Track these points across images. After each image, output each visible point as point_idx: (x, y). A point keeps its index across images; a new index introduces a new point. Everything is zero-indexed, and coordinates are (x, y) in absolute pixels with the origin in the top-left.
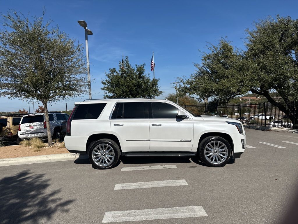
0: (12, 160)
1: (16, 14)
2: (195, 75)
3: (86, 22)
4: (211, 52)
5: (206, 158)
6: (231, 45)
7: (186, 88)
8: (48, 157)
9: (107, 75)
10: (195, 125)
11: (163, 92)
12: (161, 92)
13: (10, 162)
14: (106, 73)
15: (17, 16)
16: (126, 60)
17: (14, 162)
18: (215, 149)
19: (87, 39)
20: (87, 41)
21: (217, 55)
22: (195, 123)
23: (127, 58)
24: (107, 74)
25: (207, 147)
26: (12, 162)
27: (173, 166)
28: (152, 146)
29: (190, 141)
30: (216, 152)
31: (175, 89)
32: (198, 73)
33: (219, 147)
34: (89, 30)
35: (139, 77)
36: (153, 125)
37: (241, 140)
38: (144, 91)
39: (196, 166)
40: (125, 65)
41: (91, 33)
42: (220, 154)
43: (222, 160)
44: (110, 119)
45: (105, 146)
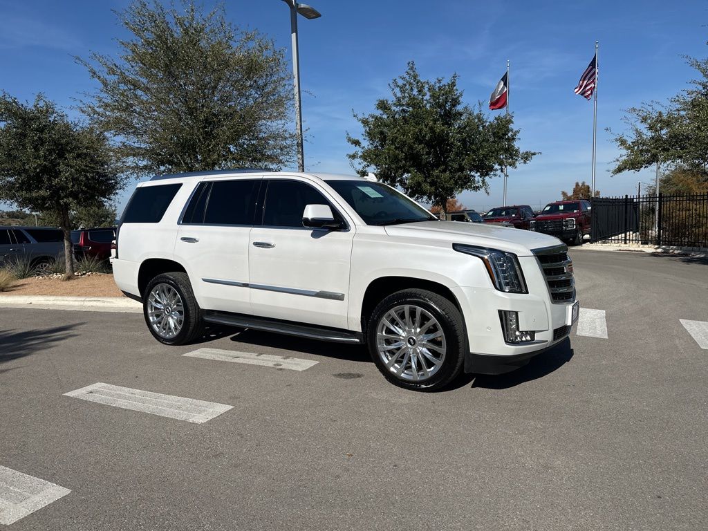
5: (383, 355)
10: (357, 249)
11: (534, 154)
16: (411, 72)
18: (410, 332)
19: (295, 30)
20: (294, 36)
23: (411, 68)
24: (360, 117)
27: (301, 363)
28: (254, 301)
29: (339, 298)
30: (411, 340)
31: (621, 144)
32: (701, 88)
33: (420, 327)
34: (303, 6)
35: (449, 117)
36: (257, 244)
37: (500, 312)
38: (463, 154)
39: (359, 376)
40: (407, 87)
41: (311, 14)
42: (425, 350)
43: (428, 370)
44: (179, 223)
45: (169, 290)
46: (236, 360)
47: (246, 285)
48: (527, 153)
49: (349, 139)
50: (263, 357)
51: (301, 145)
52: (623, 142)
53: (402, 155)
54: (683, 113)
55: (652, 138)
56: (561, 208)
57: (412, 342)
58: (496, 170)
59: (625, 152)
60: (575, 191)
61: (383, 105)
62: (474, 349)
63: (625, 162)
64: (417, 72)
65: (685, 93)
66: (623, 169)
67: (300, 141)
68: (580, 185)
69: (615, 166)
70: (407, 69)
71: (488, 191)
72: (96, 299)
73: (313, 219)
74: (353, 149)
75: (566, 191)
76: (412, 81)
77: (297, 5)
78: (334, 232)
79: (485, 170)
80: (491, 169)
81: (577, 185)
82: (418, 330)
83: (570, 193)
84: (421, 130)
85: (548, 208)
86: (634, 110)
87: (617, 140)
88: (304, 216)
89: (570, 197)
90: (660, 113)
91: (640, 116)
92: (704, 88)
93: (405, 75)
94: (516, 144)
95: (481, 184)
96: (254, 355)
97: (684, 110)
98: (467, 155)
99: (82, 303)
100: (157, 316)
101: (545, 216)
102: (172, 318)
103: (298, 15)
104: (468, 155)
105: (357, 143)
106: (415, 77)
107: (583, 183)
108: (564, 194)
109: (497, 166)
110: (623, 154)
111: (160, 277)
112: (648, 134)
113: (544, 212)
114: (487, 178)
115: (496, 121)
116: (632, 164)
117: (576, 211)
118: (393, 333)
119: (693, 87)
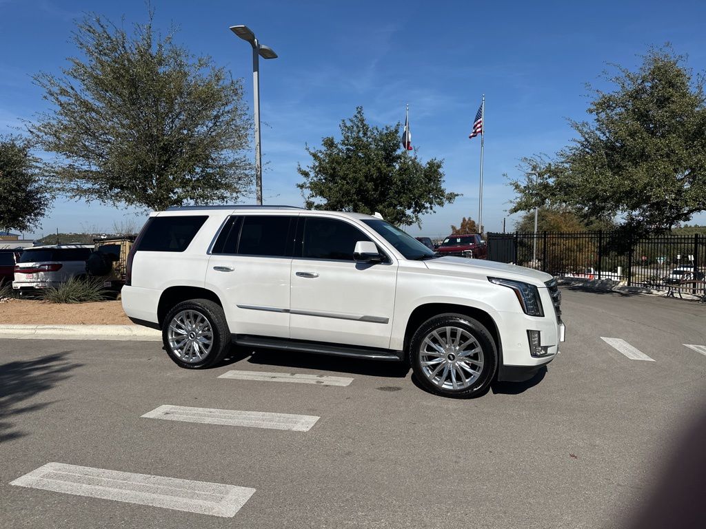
0: (69, 330)
1: (98, 21)
2: (573, 151)
3: (249, 27)
4: (619, 89)
5: (424, 369)
6: (680, 65)
7: (546, 186)
8: (132, 331)
9: (311, 154)
10: (401, 280)
11: (457, 195)
12: (451, 197)
13: (65, 332)
14: (307, 149)
15: (102, 27)
16: (359, 116)
17: (72, 333)
18: (450, 349)
19: (256, 68)
20: (255, 74)
21: (636, 95)
22: (403, 275)
23: (359, 112)
24: (313, 151)
25: (427, 340)
26: (68, 332)
27: (342, 381)
28: (293, 325)
29: (385, 321)
30: (451, 356)
31: (516, 188)
32: (579, 145)
33: (460, 345)
34: (263, 47)
35: (390, 158)
36: (298, 274)
37: (528, 331)
38: (401, 192)
39: (399, 389)
40: (355, 128)
41: (269, 55)
42: (463, 363)
43: (467, 380)
44: (208, 253)
45: (196, 317)
46: (274, 380)
47: (287, 311)
48: (451, 194)
49: (300, 170)
50: (297, 376)
51: (259, 178)
52: (517, 187)
53: (353, 191)
54: (567, 165)
55: (540, 184)
56: (459, 240)
57: (450, 357)
58: (427, 208)
59: (519, 195)
60: (462, 225)
61: (330, 143)
62: (507, 361)
63: (520, 204)
64: (365, 116)
65: (567, 149)
66: (518, 210)
67: (259, 173)
68: (467, 220)
69: (512, 206)
70: (356, 113)
71: (421, 225)
72: (51, 326)
73: (363, 254)
74: (302, 180)
75: (454, 225)
76: (359, 124)
77: (259, 45)
78: (377, 265)
79: (419, 208)
80: (423, 207)
81: (464, 220)
82: (457, 348)
83: (458, 227)
84: (369, 170)
85: (447, 241)
86: (526, 159)
87: (511, 184)
88: (355, 251)
89: (459, 231)
90: (550, 164)
91: (531, 165)
92: (582, 146)
93: (354, 119)
94: (443, 186)
95: (414, 219)
96: (288, 375)
97: (567, 163)
98: (404, 193)
99: (33, 331)
100: (178, 342)
101: (445, 247)
102: (198, 343)
103: (260, 57)
104: (406, 194)
105: (306, 174)
106: (362, 121)
107: (469, 219)
108: (453, 228)
109: (427, 205)
110: (517, 197)
111: (185, 304)
112: (537, 180)
113: (444, 244)
114: (420, 215)
115: (428, 166)
116: (526, 206)
117: (471, 244)
118: (434, 350)
119: (573, 145)
